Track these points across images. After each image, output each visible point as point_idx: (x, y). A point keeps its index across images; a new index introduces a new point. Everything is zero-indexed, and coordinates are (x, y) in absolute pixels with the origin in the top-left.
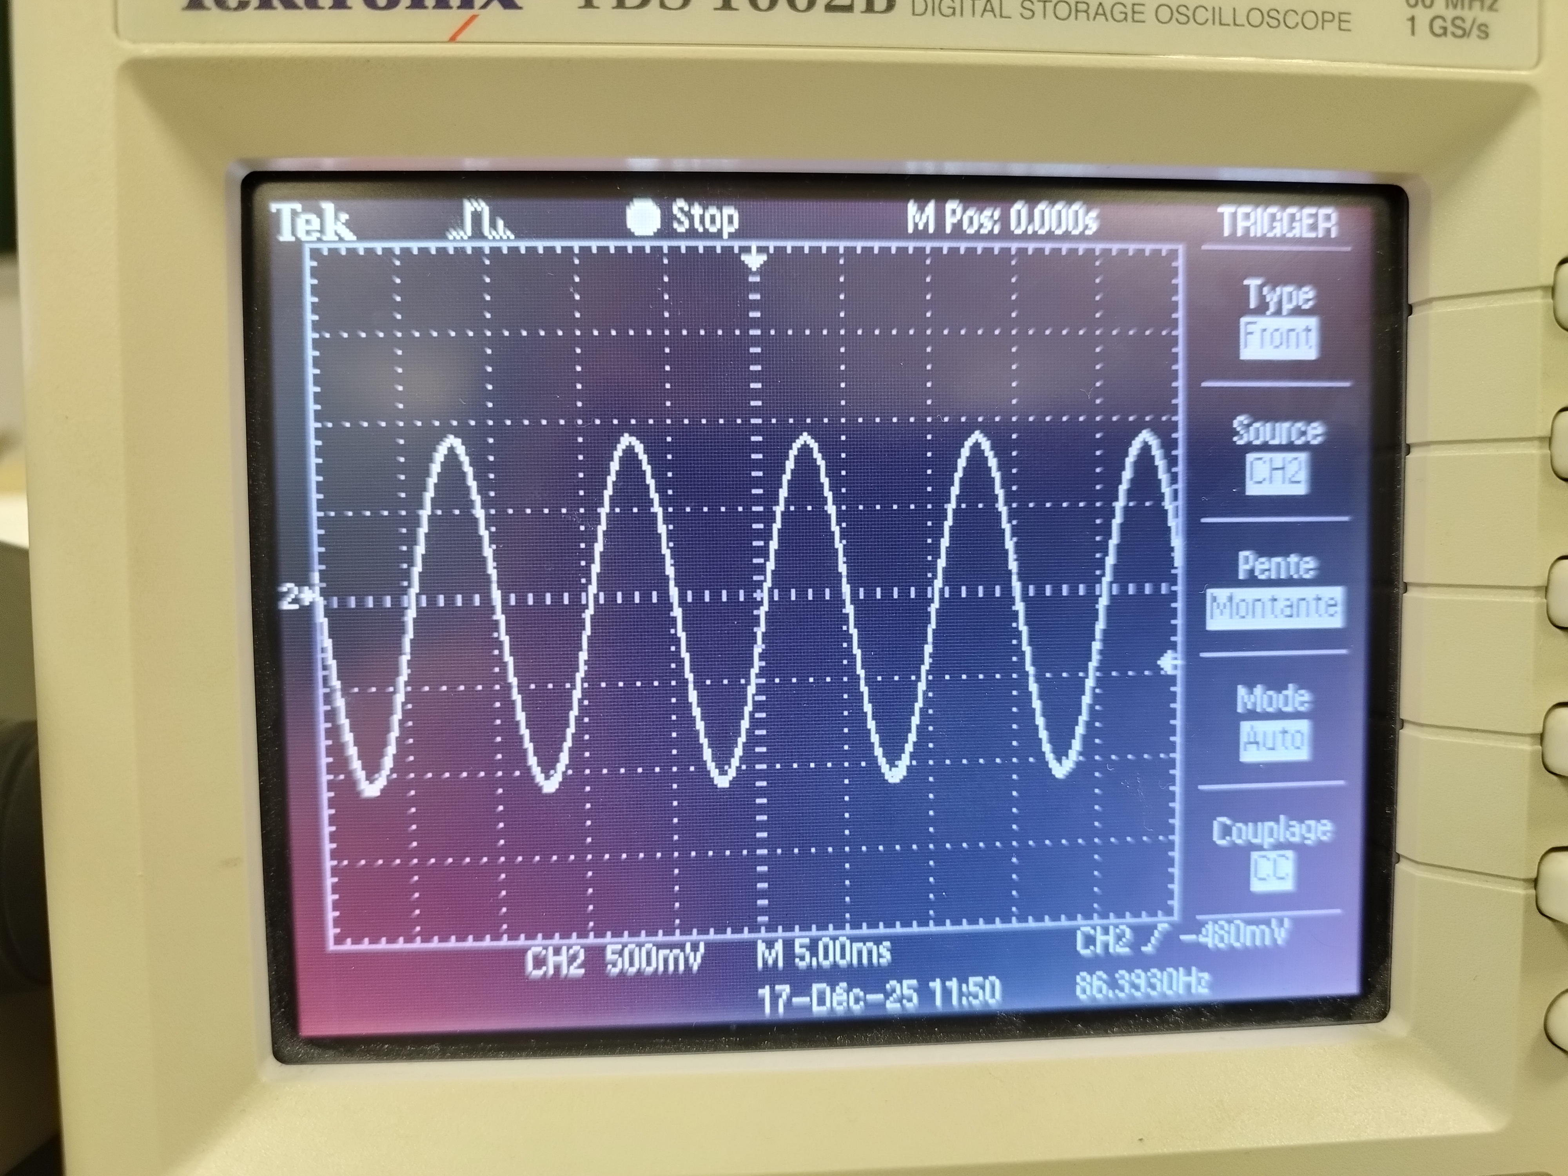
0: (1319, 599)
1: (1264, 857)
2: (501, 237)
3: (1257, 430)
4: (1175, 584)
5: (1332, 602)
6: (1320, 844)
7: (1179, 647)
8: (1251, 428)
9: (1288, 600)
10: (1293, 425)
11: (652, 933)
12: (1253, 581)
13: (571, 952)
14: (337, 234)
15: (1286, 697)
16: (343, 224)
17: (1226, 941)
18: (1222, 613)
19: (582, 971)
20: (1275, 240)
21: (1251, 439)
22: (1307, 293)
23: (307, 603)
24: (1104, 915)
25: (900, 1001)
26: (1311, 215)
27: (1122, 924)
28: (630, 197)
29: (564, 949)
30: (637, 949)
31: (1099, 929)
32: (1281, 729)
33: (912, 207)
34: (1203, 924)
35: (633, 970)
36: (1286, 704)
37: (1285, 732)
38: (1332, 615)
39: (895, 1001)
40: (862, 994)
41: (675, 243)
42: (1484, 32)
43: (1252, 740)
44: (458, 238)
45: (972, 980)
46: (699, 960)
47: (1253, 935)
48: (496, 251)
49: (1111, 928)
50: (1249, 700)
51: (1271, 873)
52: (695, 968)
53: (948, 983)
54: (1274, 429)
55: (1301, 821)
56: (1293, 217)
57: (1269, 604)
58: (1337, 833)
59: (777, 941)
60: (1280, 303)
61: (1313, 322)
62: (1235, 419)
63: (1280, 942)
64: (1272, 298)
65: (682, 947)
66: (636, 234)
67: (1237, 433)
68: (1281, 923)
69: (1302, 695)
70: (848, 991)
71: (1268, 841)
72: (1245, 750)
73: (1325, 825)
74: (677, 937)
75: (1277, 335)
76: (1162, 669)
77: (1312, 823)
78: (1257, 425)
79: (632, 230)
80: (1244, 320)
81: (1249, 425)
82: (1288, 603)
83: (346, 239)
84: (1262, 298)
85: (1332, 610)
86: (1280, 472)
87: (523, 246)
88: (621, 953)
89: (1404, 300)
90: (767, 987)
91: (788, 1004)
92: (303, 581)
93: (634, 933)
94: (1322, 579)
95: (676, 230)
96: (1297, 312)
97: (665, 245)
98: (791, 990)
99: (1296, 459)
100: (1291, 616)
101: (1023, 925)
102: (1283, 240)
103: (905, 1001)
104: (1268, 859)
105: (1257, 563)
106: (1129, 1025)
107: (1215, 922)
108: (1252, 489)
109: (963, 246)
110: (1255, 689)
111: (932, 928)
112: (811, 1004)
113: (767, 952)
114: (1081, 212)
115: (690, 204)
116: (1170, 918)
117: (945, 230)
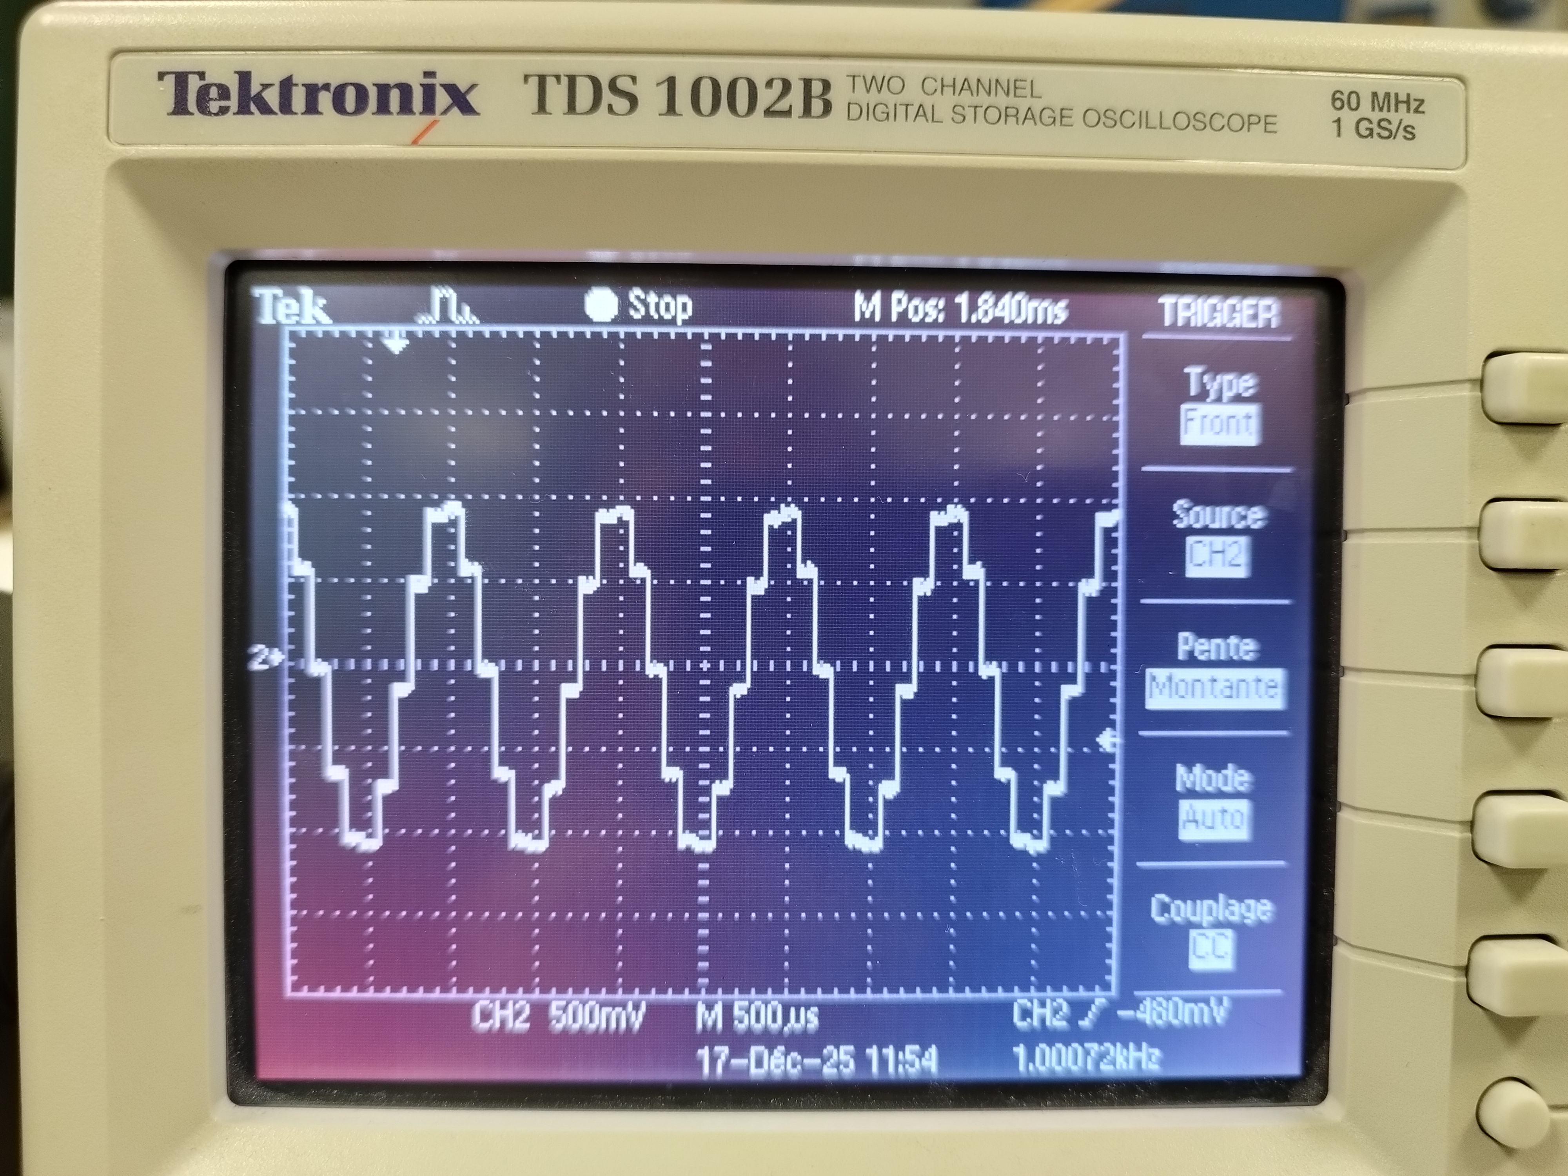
0: (1260, 680)
1: (1203, 935)
3: (1197, 514)
4: (1115, 663)
5: (1272, 684)
6: (1260, 924)
7: (1119, 725)
8: (1191, 512)
9: (1228, 680)
10: (1233, 510)
11: (595, 990)
12: (1192, 662)
13: (517, 1006)
14: (314, 318)
15: (1226, 777)
16: (321, 308)
17: (1164, 1018)
18: (1161, 692)
19: (527, 1025)
20: (1215, 330)
21: (1191, 523)
22: (1247, 381)
23: (276, 664)
24: (1041, 989)
25: (837, 1066)
26: (1252, 306)
27: (1059, 997)
28: (587, 286)
29: (511, 1003)
30: (581, 1006)
31: (1036, 1002)
32: (1220, 808)
33: (859, 297)
34: (1141, 1000)
35: (576, 1027)
37: (1224, 811)
38: (1272, 697)
39: (833, 1066)
40: (799, 1058)
41: (631, 329)
42: (1410, 134)
43: (1191, 818)
44: (427, 322)
45: (908, 1048)
46: (640, 1018)
47: (1192, 1014)
48: (461, 335)
49: (1048, 1002)
50: (1188, 779)
51: (1210, 950)
52: (637, 1026)
53: (884, 1051)
54: (1213, 514)
55: (1241, 900)
56: (1233, 308)
57: (1208, 685)
58: (1279, 914)
59: (717, 1003)
60: (1220, 390)
61: (1253, 409)
62: (1175, 502)
63: (1219, 1020)
64: (1212, 386)
65: (624, 1007)
66: (595, 320)
67: (1177, 517)
68: (1220, 1001)
69: (1242, 775)
70: (786, 1054)
71: (1207, 919)
72: (1184, 827)
73: (1265, 905)
74: (620, 995)
75: (1217, 421)
76: (1101, 746)
77: (1251, 902)
78: (1197, 509)
79: (591, 317)
80: (1184, 407)
81: (1189, 509)
82: (1228, 684)
83: (323, 322)
84: (1203, 386)
85: (1272, 691)
86: (1220, 555)
87: (487, 330)
88: (565, 1009)
89: (1342, 390)
90: (707, 1048)
91: (727, 1065)
92: (273, 643)
93: (578, 990)
94: (1263, 661)
95: (632, 316)
96: (1238, 399)
97: (622, 331)
98: (730, 1051)
99: (1236, 542)
100: (1230, 697)
101: (960, 996)
102: (1223, 329)
103: (841, 1067)
104: (1207, 937)
105: (1196, 644)
106: (1062, 1099)
107: (1153, 998)
108: (1192, 572)
109: (908, 334)
110: (1194, 768)
111: (869, 995)
112: (748, 1067)
113: (707, 1013)
114: (1024, 302)
115: (646, 293)
116: (1107, 994)
117: (891, 319)
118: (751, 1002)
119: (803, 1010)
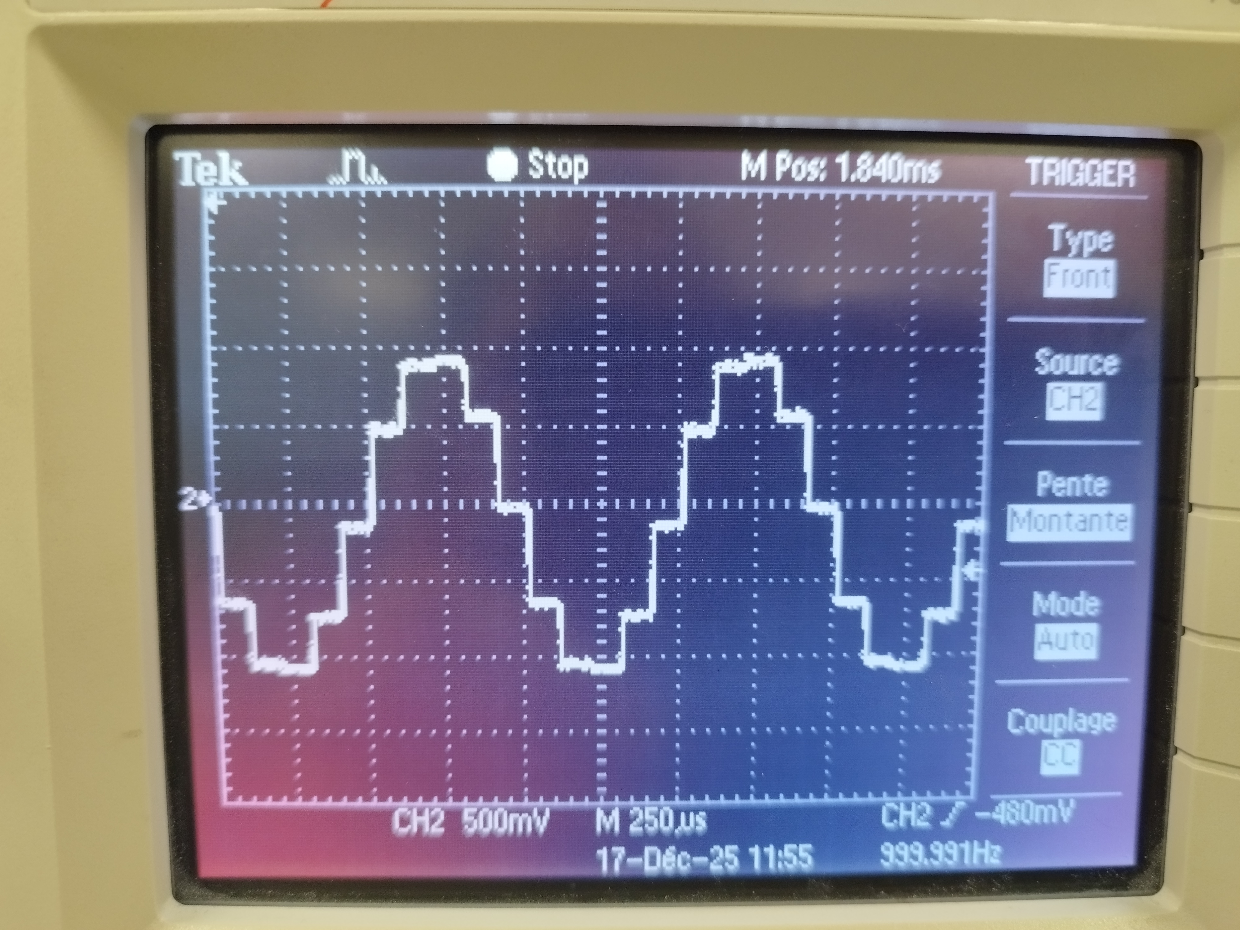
0: (1111, 515)
1: (1054, 744)
2: (376, 183)
3: (1058, 362)
4: (979, 499)
5: (1122, 518)
6: (1104, 734)
7: (982, 556)
8: (1052, 360)
9: (1082, 515)
10: (1091, 357)
11: (504, 798)
12: (1050, 498)
13: (433, 813)
14: (231, 180)
15: (1078, 603)
16: (237, 170)
17: (1017, 818)
18: (1021, 527)
19: (442, 830)
20: (1077, 189)
21: (1052, 370)
22: (1106, 237)
23: (203, 505)
24: (907, 793)
25: (723, 863)
26: (1111, 167)
27: (923, 801)
28: (489, 147)
29: (427, 811)
30: (490, 814)
31: (902, 805)
32: (1072, 631)
33: (746, 157)
34: (997, 803)
35: (487, 831)
36: (1078, 609)
37: (1076, 634)
38: (1122, 530)
39: (719, 863)
40: (688, 856)
41: (530, 188)
43: (1045, 640)
44: (338, 183)
45: (787, 847)
46: (545, 823)
47: (1042, 813)
48: (371, 195)
49: (913, 805)
50: (1044, 605)
51: (1059, 759)
52: (542, 830)
53: (766, 849)
54: (1073, 362)
55: (1088, 713)
56: (1094, 168)
57: (1064, 519)
58: (1120, 724)
59: (614, 809)
60: (1081, 247)
61: (1111, 264)
62: (1037, 351)
63: (1065, 820)
64: (1074, 242)
65: (530, 813)
66: (496, 180)
67: (1038, 364)
68: (1067, 803)
69: (1092, 601)
70: (677, 853)
71: (1057, 731)
72: (1039, 648)
73: (1109, 717)
74: (526, 803)
75: (1078, 275)
76: (965, 576)
77: (1098, 715)
78: (1058, 357)
79: (493, 177)
80: (1048, 262)
81: (1050, 358)
82: (1082, 518)
83: (240, 184)
84: (1065, 241)
85: (1122, 525)
86: (1078, 400)
87: (394, 190)
88: (476, 816)
89: (1196, 245)
90: (605, 849)
91: (623, 863)
92: (201, 485)
93: (488, 798)
94: (1113, 497)
95: (531, 176)
96: (1097, 254)
97: (522, 190)
98: (626, 851)
99: (1092, 388)
100: (1084, 530)
101: (834, 800)
102: (1085, 189)
103: (727, 864)
104: (1057, 747)
105: (1054, 482)
106: (927, 892)
107: (1008, 801)
108: (1052, 415)
109: (791, 192)
110: (1049, 595)
111: (753, 801)
112: (643, 864)
113: (605, 818)
114: (900, 162)
115: (545, 153)
116: (967, 797)
117: (775, 178)
118: (645, 808)
119: (692, 814)
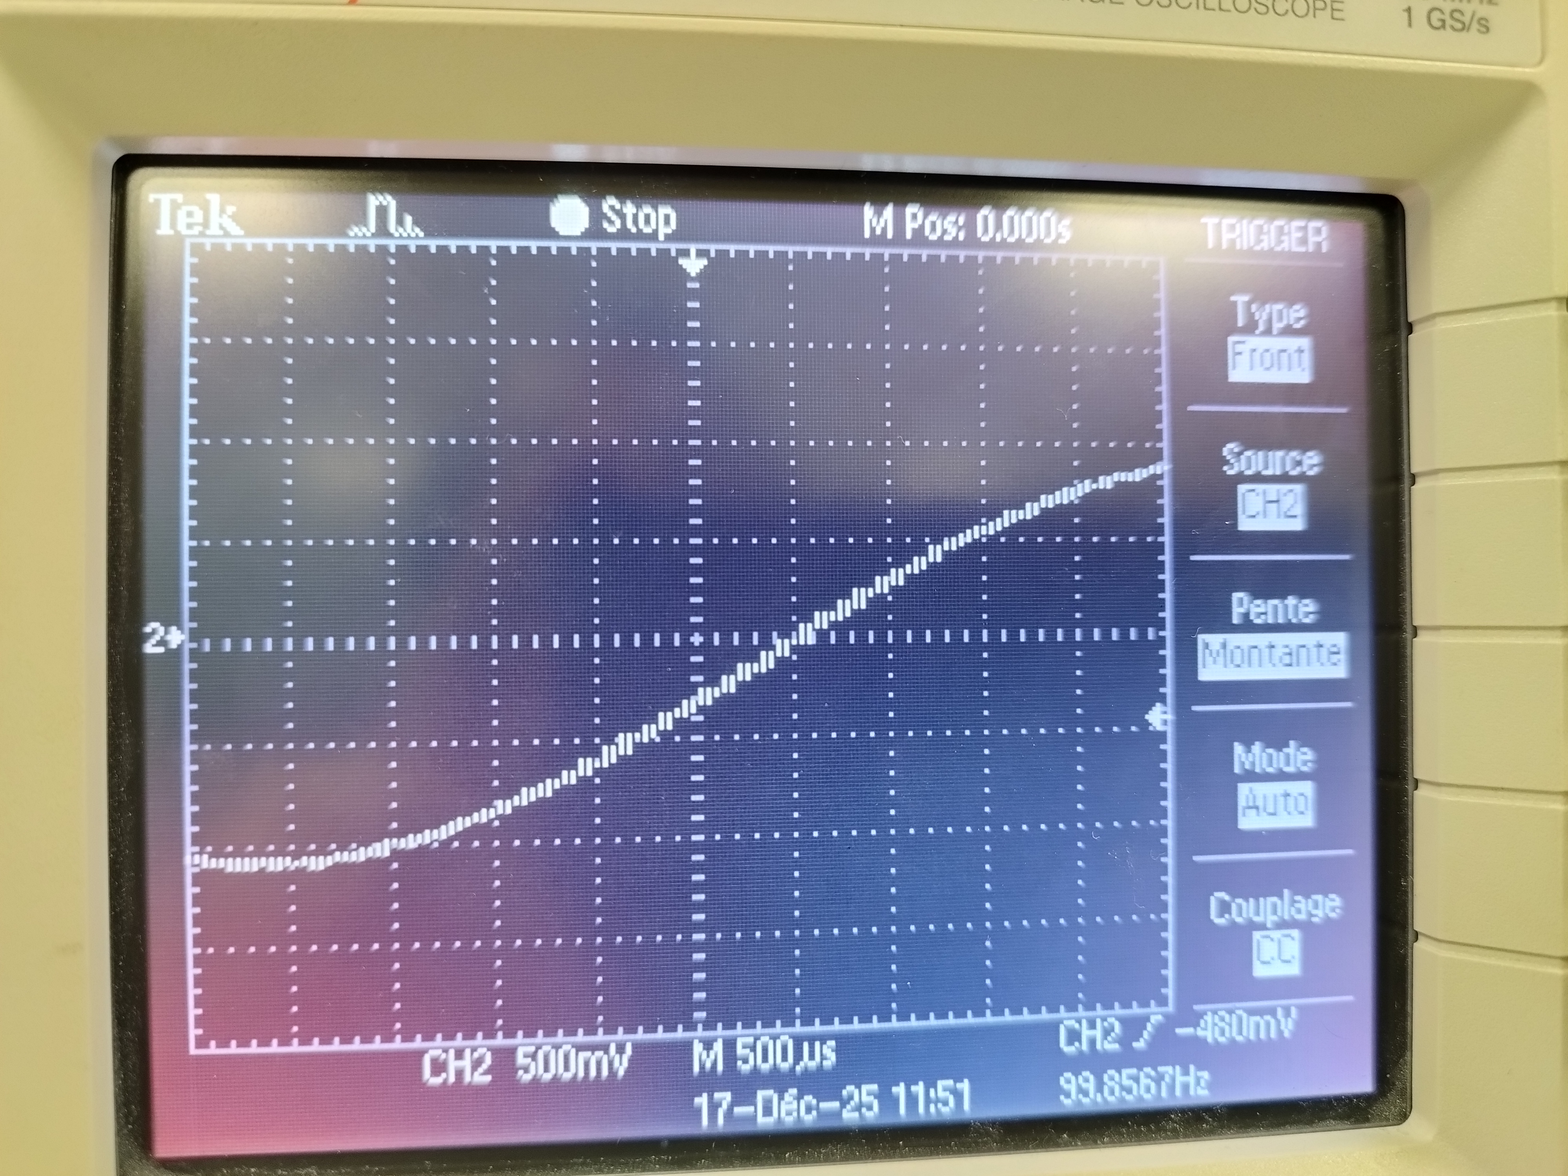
0: (1321, 646)
1: (1267, 937)
2: (409, 235)
3: (1249, 458)
4: (1163, 628)
5: (1335, 650)
6: (1329, 922)
7: (1169, 700)
8: (1242, 457)
9: (1287, 646)
10: (1287, 454)
11: (571, 1032)
12: (1248, 626)
13: (476, 1055)
14: (221, 227)
15: (1288, 756)
16: (229, 216)
17: (1227, 1034)
18: (1215, 662)
20: (1262, 254)
21: (1242, 469)
22: (1298, 311)
23: (174, 646)
24: (1090, 1007)
25: (858, 1109)
26: (1300, 229)
27: (1111, 1016)
28: (554, 192)
29: (468, 1052)
30: (553, 1052)
31: (1084, 1022)
32: (1282, 792)
33: (868, 210)
34: (1201, 1015)
35: (548, 1077)
36: (1288, 764)
37: (1286, 795)
38: (1335, 664)
39: (853, 1110)
40: (814, 1102)
41: (604, 244)
42: (1485, 27)
43: (1251, 804)
44: (360, 234)
45: (941, 1084)
46: (625, 1063)
47: (1258, 1027)
48: (402, 250)
49: (1098, 1022)
50: (1247, 758)
51: (1276, 955)
52: (621, 1073)
53: (913, 1088)
54: (1266, 459)
55: (1307, 896)
56: (1281, 230)
57: (1266, 651)
58: (1347, 908)
59: (716, 1040)
60: (1270, 321)
61: (1305, 342)
62: (1224, 446)
63: (1287, 1034)
64: (1261, 317)
65: (605, 1048)
66: (561, 233)
67: (1227, 462)
68: (1287, 1013)
69: (1305, 754)
70: (799, 1098)
71: (1271, 919)
72: (1244, 815)
73: (1333, 900)
74: (600, 1037)
75: (1268, 355)
76: (1151, 724)
77: (1319, 898)
78: (1248, 453)
79: (557, 230)
80: (1231, 339)
81: (1240, 454)
82: (1287, 650)
83: (233, 233)
84: (1250, 316)
85: (1335, 658)
86: (1274, 505)
87: (433, 244)
88: (534, 1056)
89: (1402, 319)
90: (705, 1095)
91: (729, 1113)
92: (171, 619)
93: (550, 1033)
94: (1322, 625)
95: (605, 230)
96: (1289, 331)
97: (594, 246)
98: (732, 1098)
99: (1291, 491)
100: (1290, 665)
101: (999, 1019)
102: (1271, 254)
103: (864, 1110)
104: (1272, 940)
105: (1252, 605)
106: (1122, 1134)
107: (1215, 1012)
108: (1245, 525)
109: (925, 254)
110: (1253, 747)
111: (895, 1024)
112: (755, 1117)
113: (705, 1053)
114: (1053, 220)
115: (622, 203)
116: (1163, 1009)
117: (905, 236)
118: (757, 1038)
119: (817, 1044)
